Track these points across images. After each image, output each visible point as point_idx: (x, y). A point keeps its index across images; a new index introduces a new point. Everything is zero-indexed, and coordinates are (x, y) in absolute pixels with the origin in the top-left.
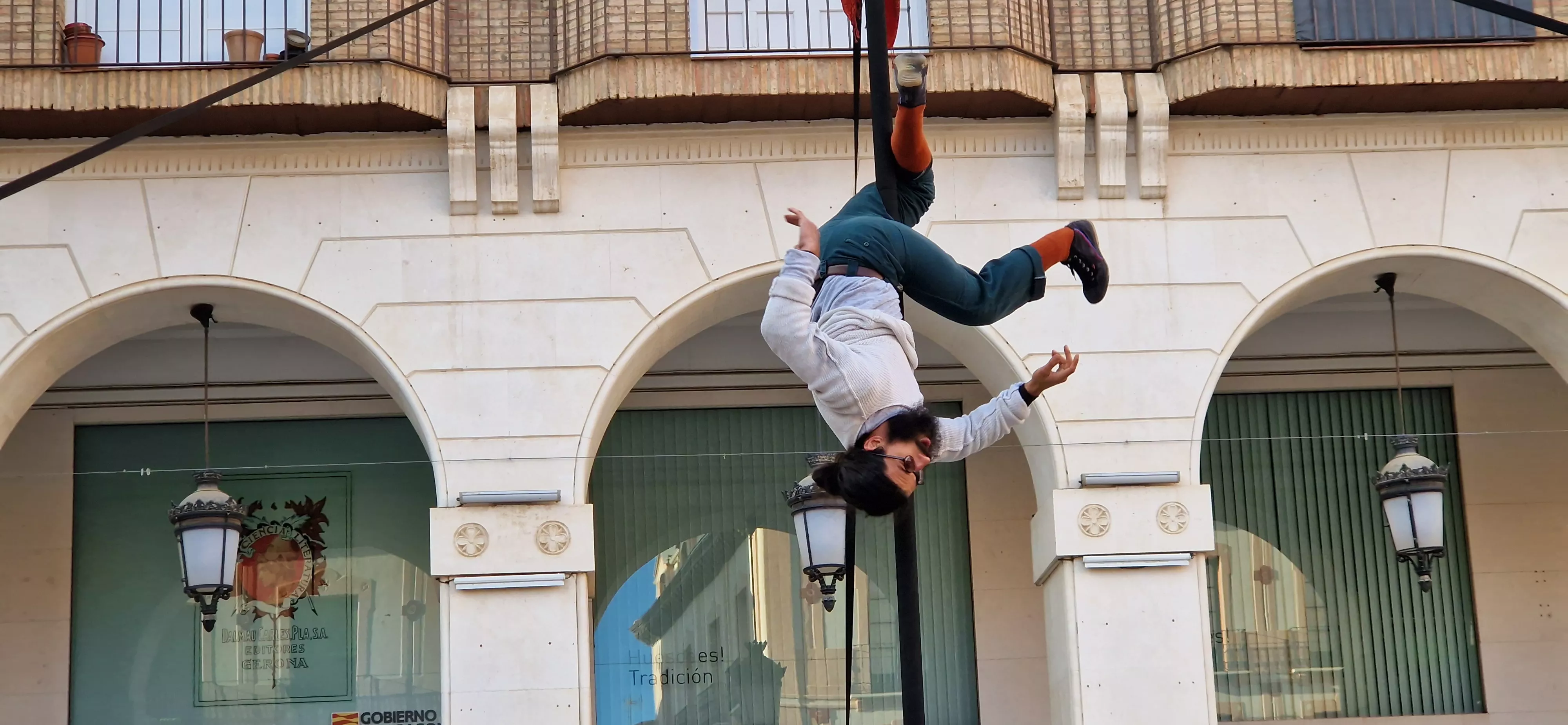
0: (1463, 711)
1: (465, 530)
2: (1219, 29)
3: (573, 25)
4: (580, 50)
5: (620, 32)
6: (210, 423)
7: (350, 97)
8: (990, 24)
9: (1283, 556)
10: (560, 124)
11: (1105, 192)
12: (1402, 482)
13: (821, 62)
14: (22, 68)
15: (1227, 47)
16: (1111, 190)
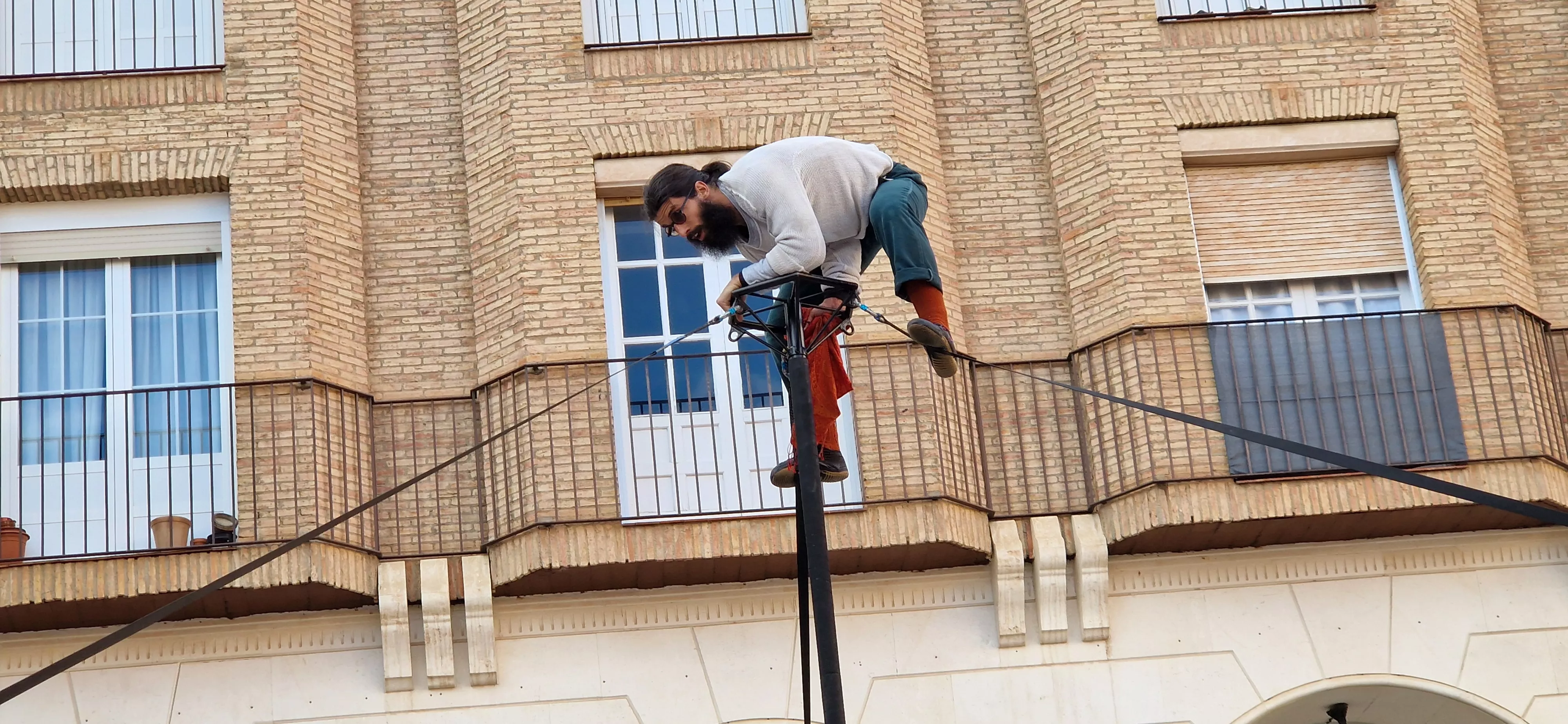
2: (1153, 468)
3: (502, 495)
4: (510, 519)
5: (548, 500)
7: (279, 577)
8: (923, 475)
10: (493, 595)
11: (1046, 637)
13: (754, 523)
15: (1162, 485)
16: (1053, 635)
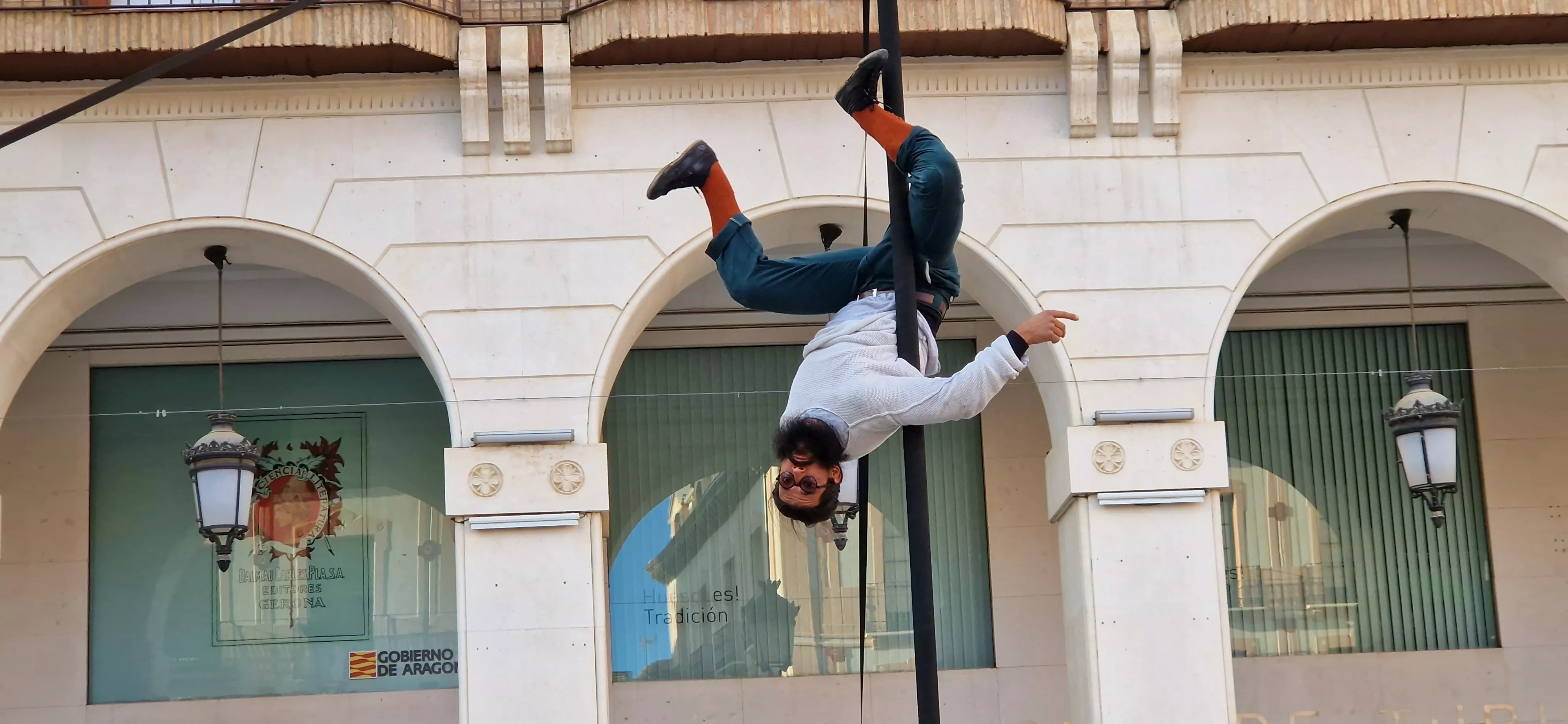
0: (1478, 645)
1: (479, 470)
6: (223, 364)
7: (361, 38)
9: (1297, 492)
10: (572, 64)
11: (1117, 130)
12: (1416, 418)
14: (34, 10)
16: (1123, 127)
